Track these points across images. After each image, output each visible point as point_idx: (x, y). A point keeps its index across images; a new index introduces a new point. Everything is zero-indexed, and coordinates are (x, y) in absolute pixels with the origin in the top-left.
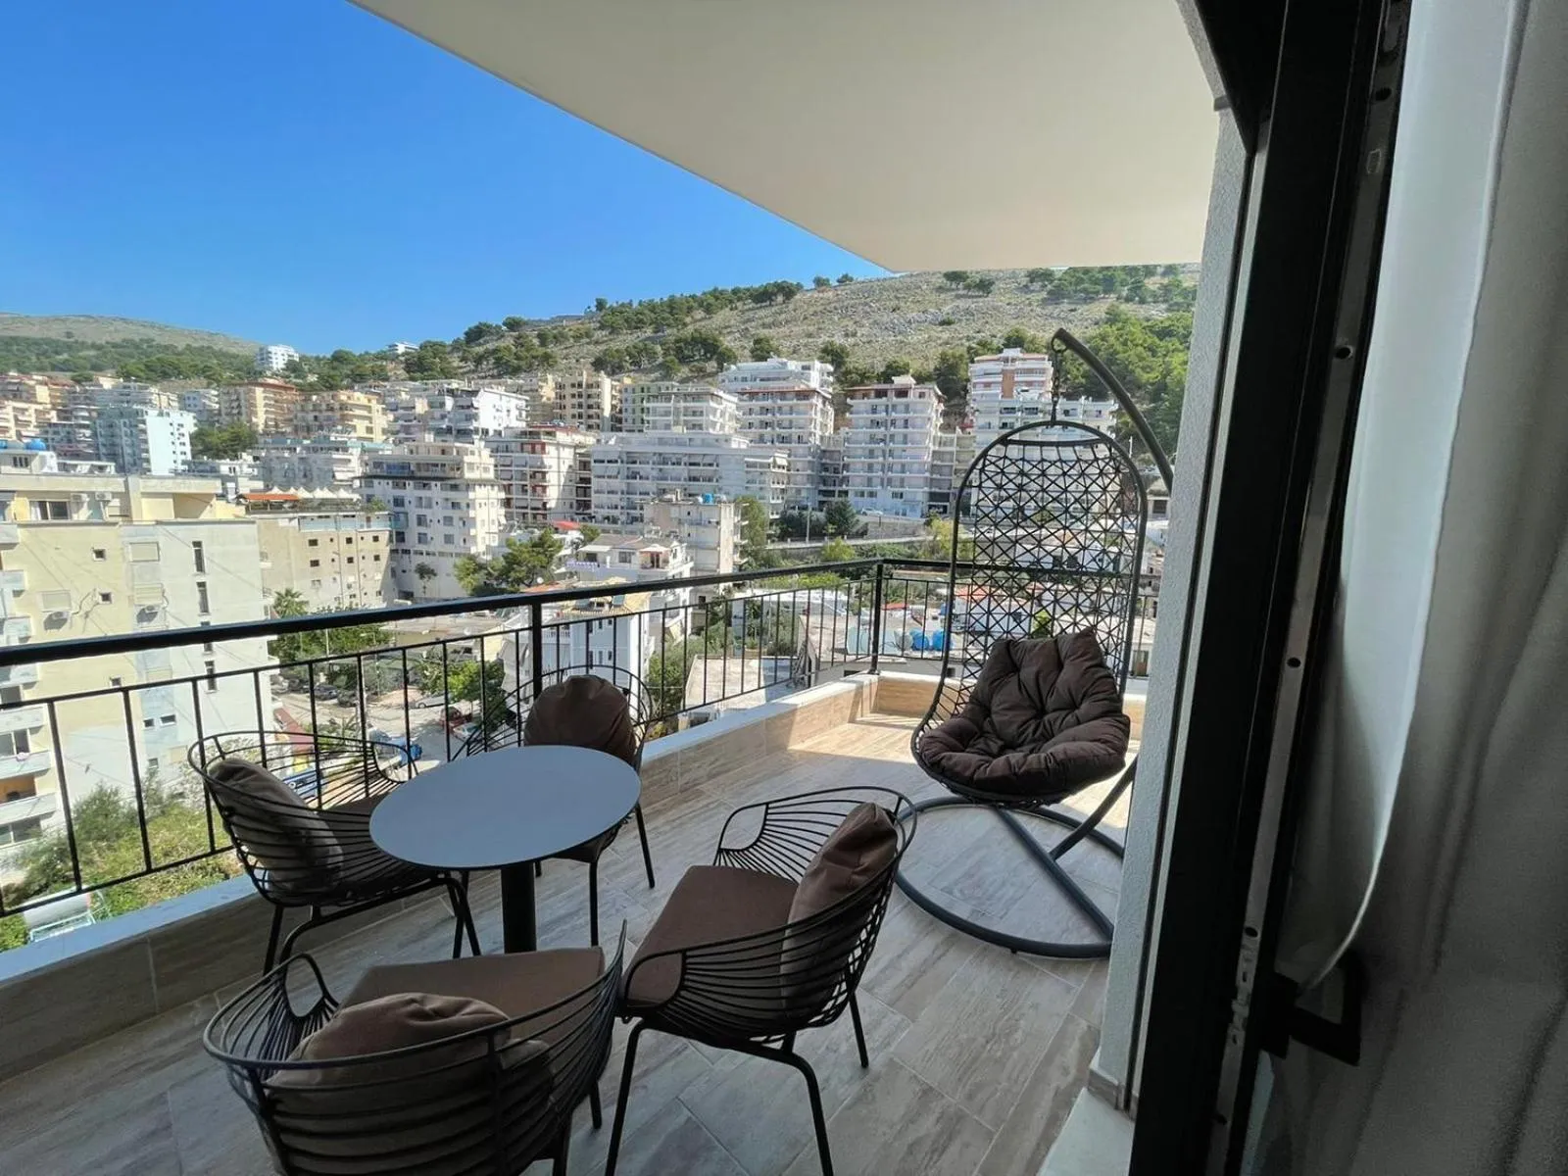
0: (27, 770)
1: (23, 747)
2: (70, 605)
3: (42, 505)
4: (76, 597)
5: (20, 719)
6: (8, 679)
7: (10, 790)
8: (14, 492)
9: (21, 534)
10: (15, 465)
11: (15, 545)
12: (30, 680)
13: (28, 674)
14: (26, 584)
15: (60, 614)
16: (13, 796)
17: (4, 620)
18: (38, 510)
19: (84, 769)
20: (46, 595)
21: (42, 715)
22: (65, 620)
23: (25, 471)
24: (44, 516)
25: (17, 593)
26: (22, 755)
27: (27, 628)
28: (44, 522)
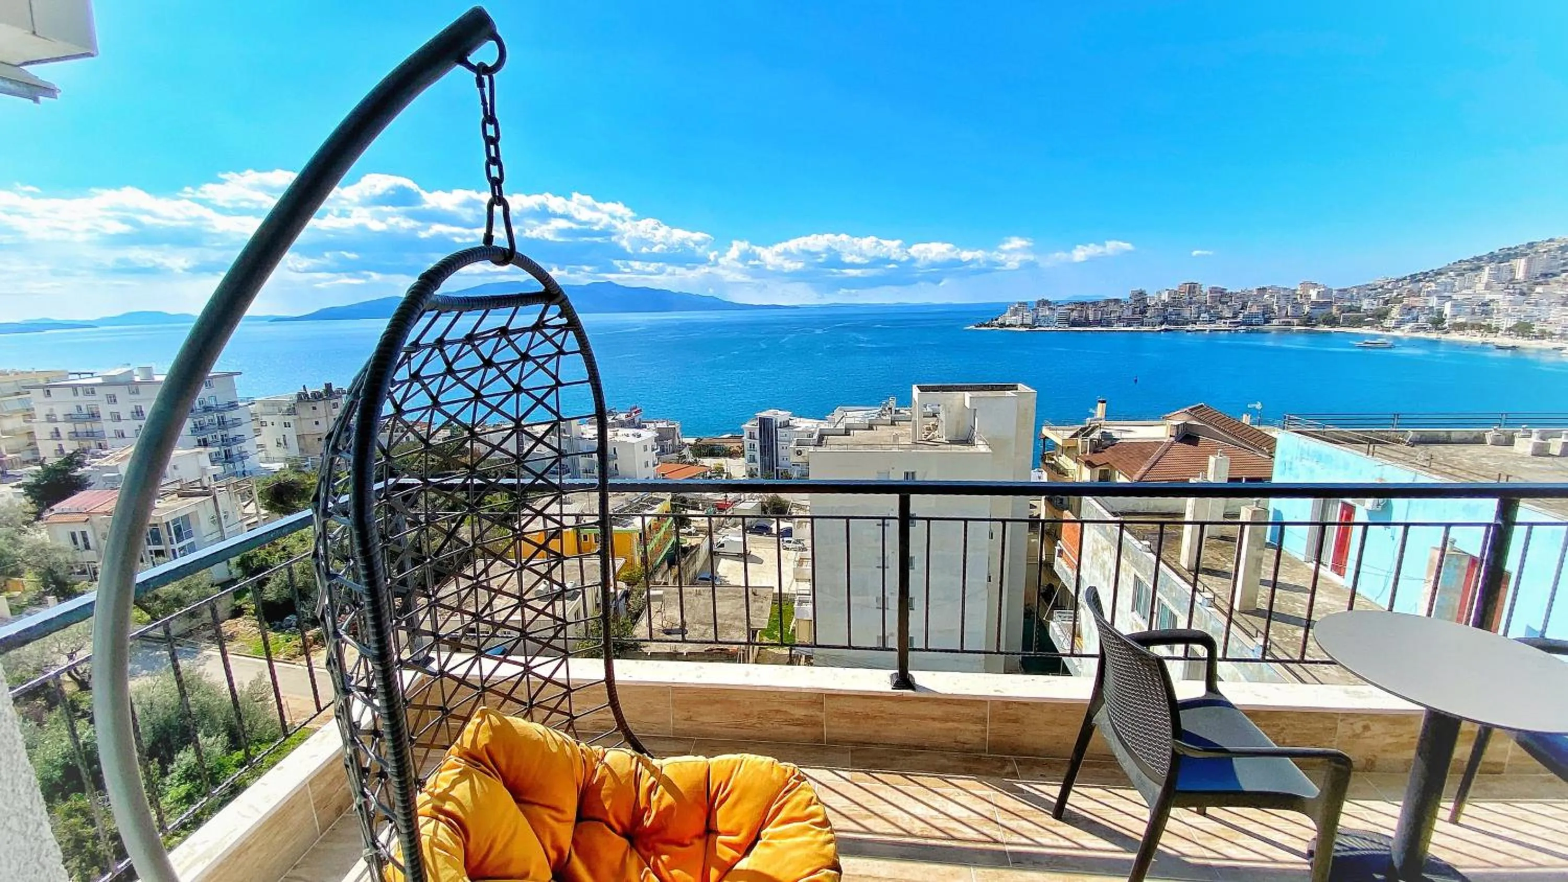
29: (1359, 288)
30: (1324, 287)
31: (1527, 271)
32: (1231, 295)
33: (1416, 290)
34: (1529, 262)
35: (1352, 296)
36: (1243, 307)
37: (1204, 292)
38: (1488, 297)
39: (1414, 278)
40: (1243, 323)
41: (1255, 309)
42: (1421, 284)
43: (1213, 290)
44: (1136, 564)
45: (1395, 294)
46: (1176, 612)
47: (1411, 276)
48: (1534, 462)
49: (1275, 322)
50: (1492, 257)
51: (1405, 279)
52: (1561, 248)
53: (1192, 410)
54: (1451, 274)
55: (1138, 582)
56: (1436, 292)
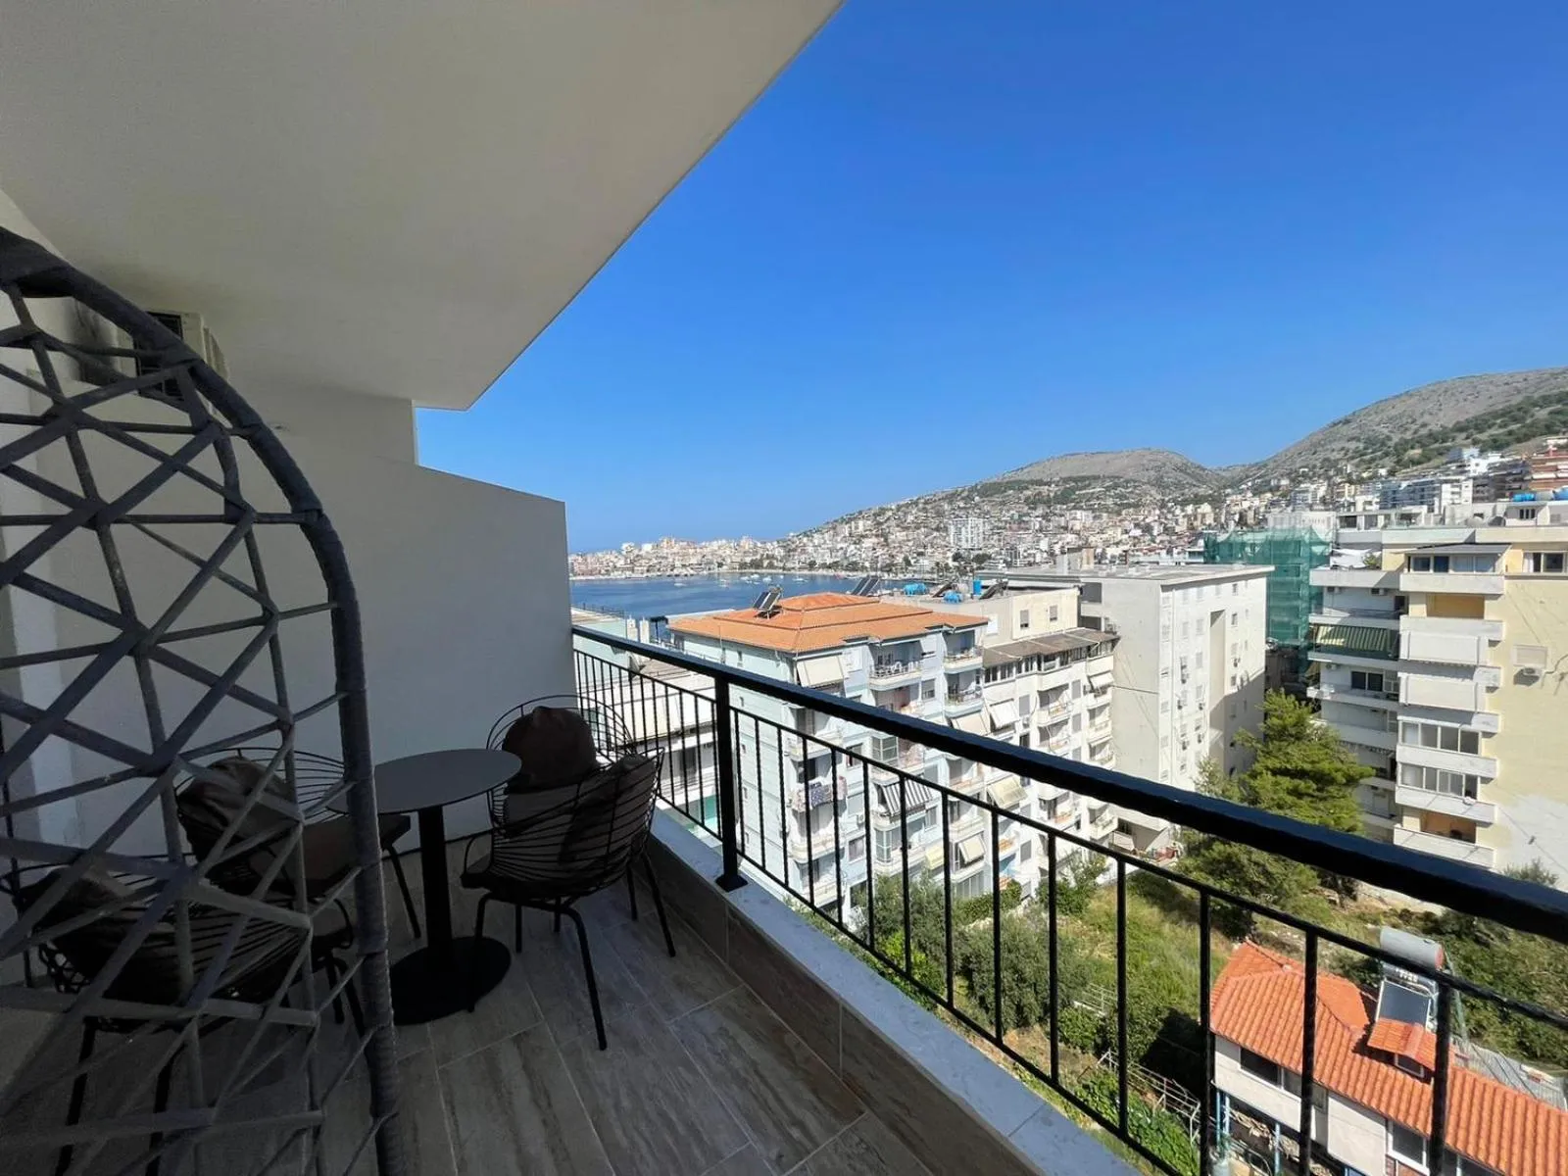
0: (1471, 815)
1: (1471, 792)
2: (1545, 662)
3: (1537, 557)
4: (1552, 656)
5: (1472, 764)
6: (1470, 724)
7: (1454, 828)
8: (1509, 544)
9: (1506, 586)
10: (1521, 517)
11: (1499, 595)
12: (1489, 730)
13: (1488, 724)
14: (1503, 636)
15: (1532, 671)
16: (1456, 835)
17: (1475, 667)
18: (1532, 562)
19: (1529, 840)
20: (1521, 648)
21: (1495, 768)
22: (1537, 678)
23: (1530, 522)
24: (1537, 568)
25: (1493, 643)
26: (1469, 799)
27: (1496, 678)
28: (1536, 574)
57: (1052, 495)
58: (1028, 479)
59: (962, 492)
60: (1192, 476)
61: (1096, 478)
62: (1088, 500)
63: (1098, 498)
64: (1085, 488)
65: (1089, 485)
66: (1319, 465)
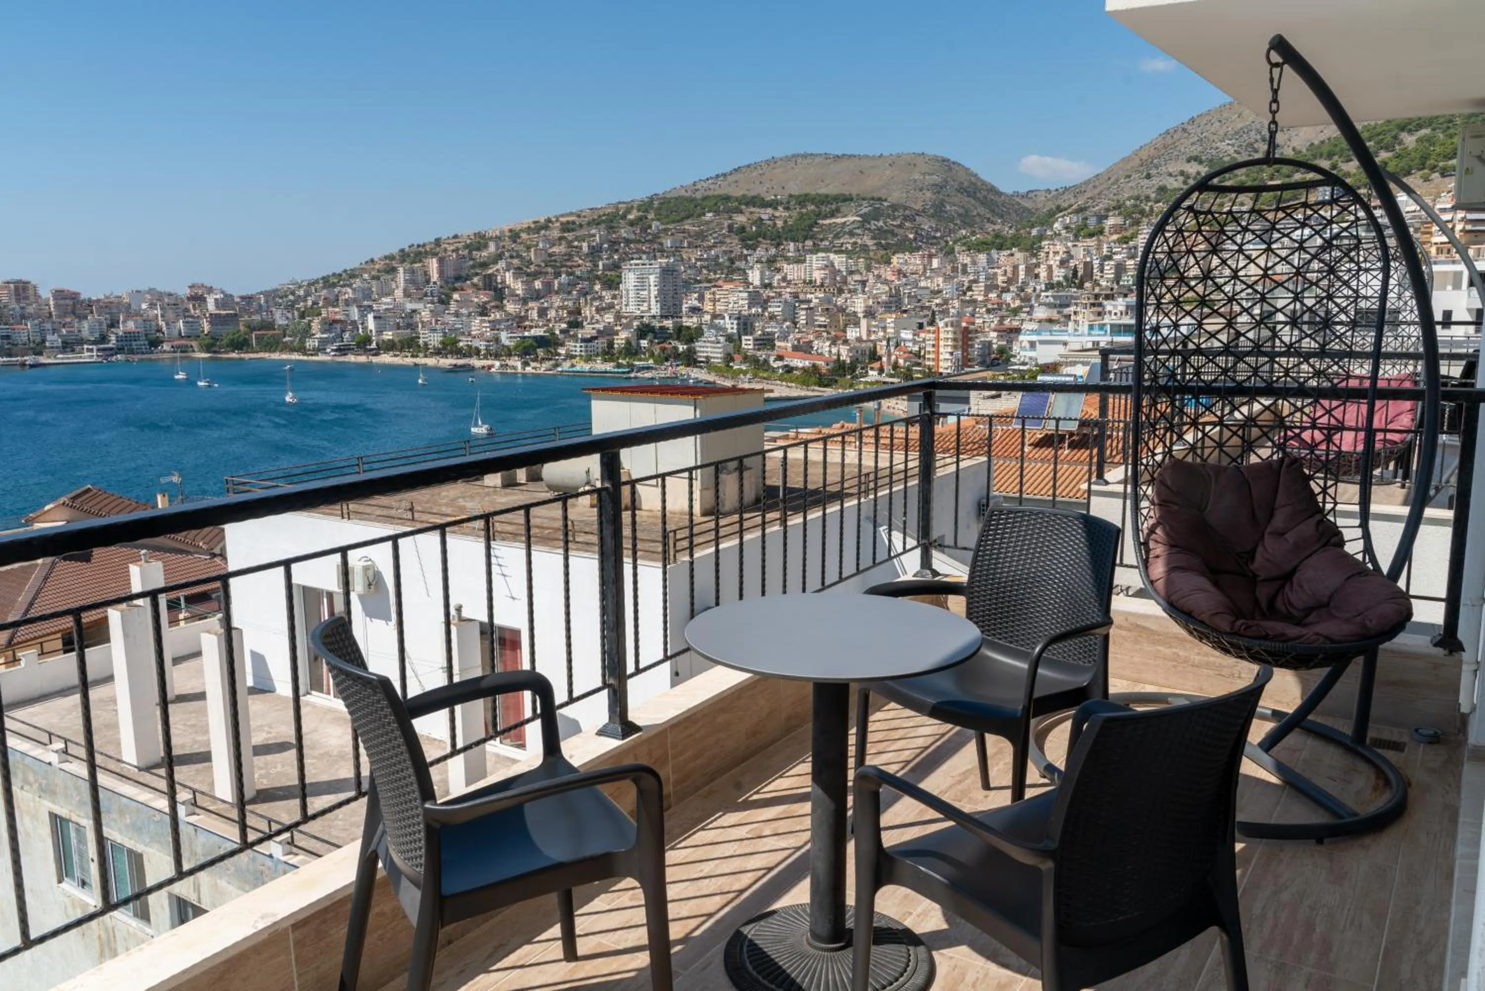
29: (266, 294)
30: (222, 292)
31: (441, 273)
32: (90, 304)
33: (332, 297)
34: (441, 261)
35: (260, 305)
36: (114, 324)
37: (44, 296)
38: (409, 306)
39: (327, 282)
40: (120, 350)
41: (131, 325)
42: (336, 290)
43: (59, 294)
44: (47, 791)
45: (310, 303)
46: (139, 848)
47: (323, 278)
48: (506, 494)
49: (166, 347)
50: (404, 256)
51: (317, 282)
52: (467, 247)
53: (74, 498)
54: (366, 276)
55: (58, 823)
56: (355, 300)
57: (780, 223)
58: (738, 193)
59: (629, 211)
60: (984, 202)
61: (847, 199)
62: (837, 236)
63: (852, 234)
64: (832, 215)
65: (838, 210)
66: (1153, 196)
